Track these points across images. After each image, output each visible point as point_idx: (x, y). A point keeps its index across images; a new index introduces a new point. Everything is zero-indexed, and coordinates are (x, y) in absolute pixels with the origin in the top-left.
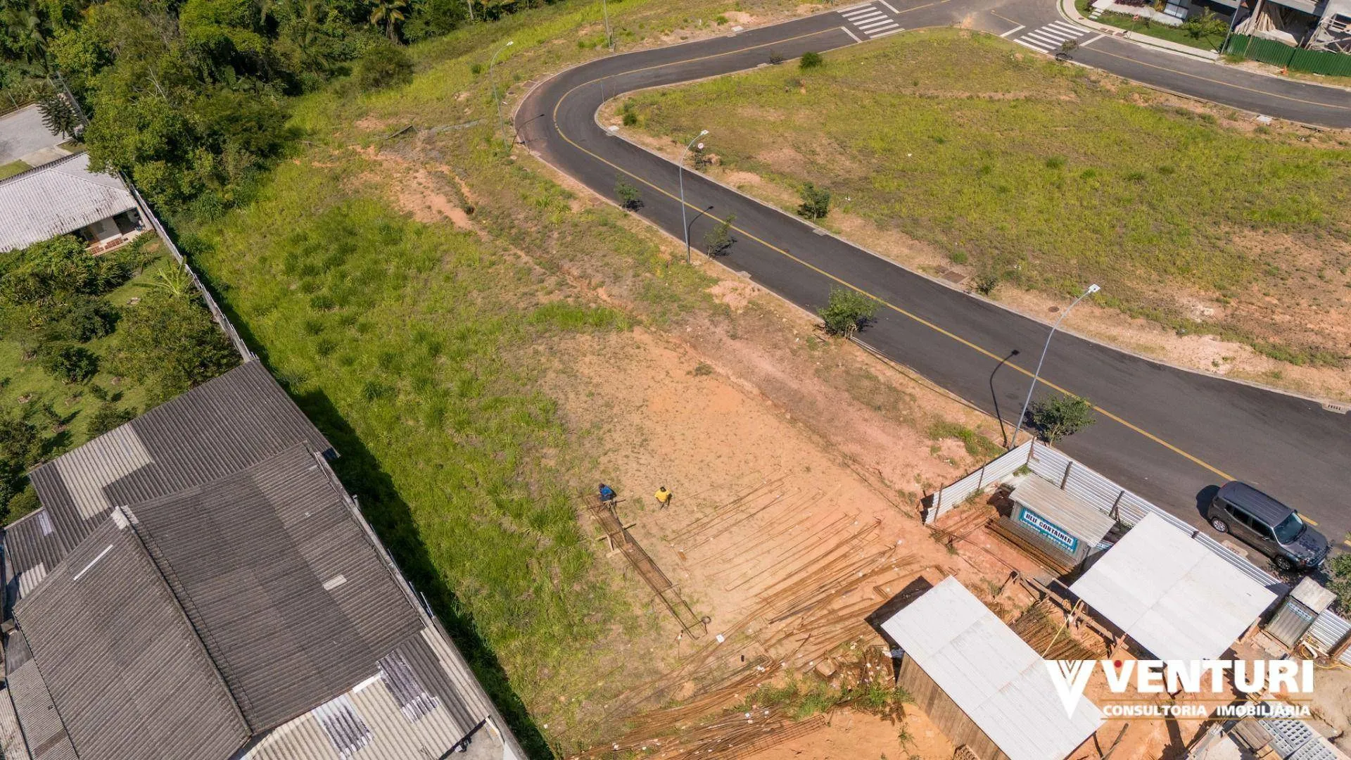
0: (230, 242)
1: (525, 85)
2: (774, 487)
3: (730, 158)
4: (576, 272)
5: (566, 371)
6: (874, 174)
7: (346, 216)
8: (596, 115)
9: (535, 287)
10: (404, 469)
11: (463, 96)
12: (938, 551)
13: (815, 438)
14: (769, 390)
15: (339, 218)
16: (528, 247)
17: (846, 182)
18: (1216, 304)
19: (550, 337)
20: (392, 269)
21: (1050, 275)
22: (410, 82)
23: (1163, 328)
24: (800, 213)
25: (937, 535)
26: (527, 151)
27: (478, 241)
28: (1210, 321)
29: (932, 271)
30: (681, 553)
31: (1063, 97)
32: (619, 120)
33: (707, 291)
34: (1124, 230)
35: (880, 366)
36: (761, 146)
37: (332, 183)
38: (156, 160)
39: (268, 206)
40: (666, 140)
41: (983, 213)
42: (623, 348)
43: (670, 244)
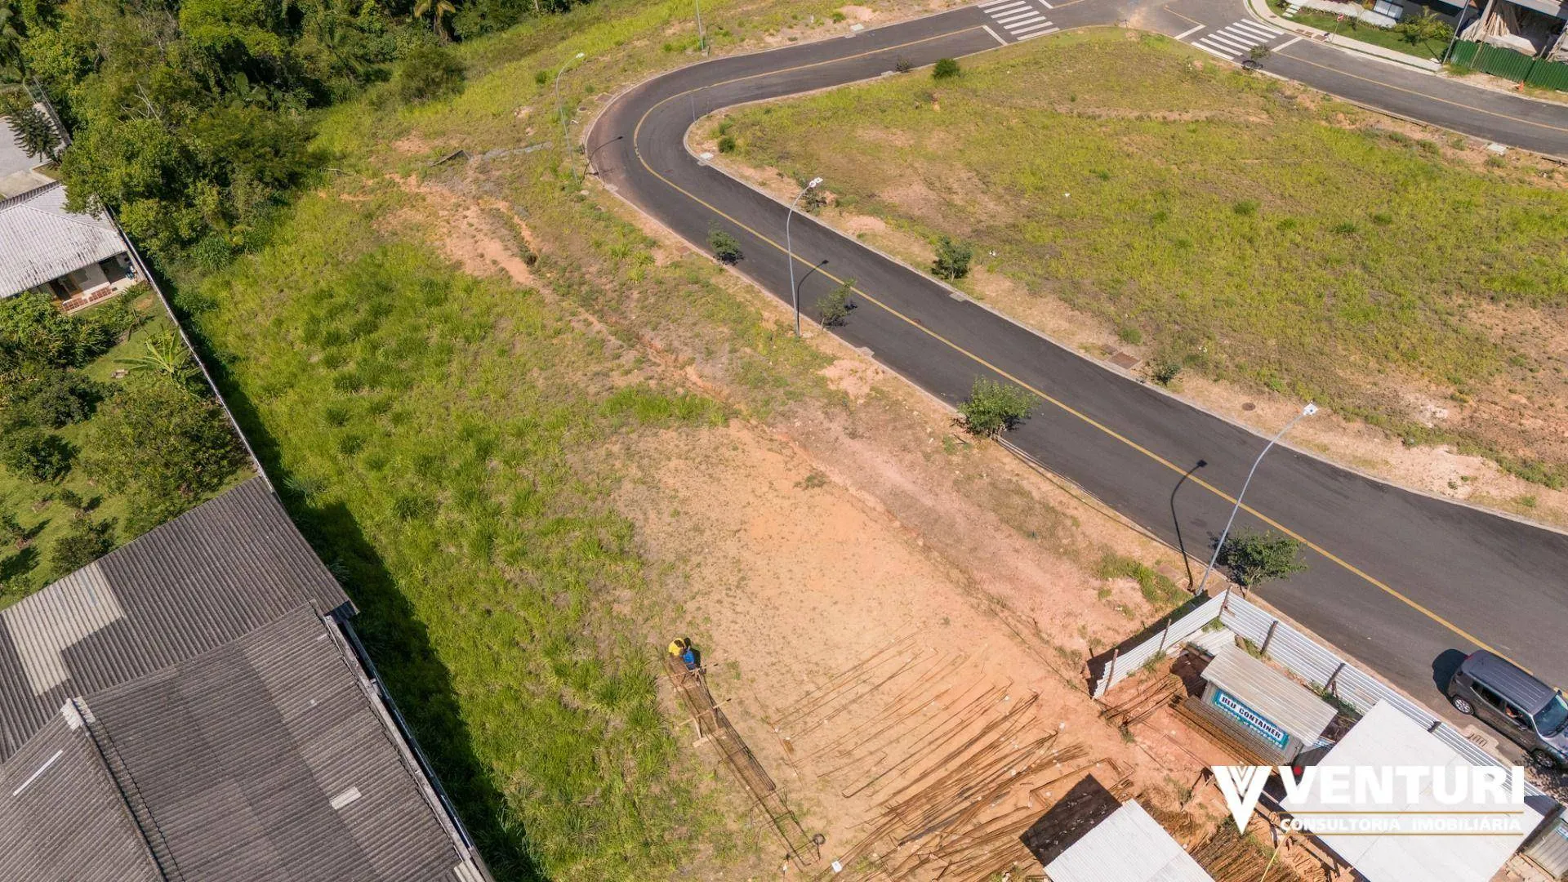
0: (239, 297)
1: (600, 99)
2: (904, 646)
3: (849, 197)
4: (659, 344)
5: (647, 482)
6: (1024, 220)
7: (380, 266)
8: (686, 138)
9: (609, 365)
10: (443, 617)
11: (525, 112)
12: (1109, 737)
13: (955, 574)
14: (897, 505)
15: (372, 269)
16: (601, 310)
17: (990, 231)
18: (1451, 403)
19: (628, 433)
20: (435, 336)
21: (1242, 360)
22: (459, 91)
23: (1386, 435)
24: (934, 272)
25: (1108, 713)
26: (602, 184)
27: (541, 302)
28: (1444, 426)
29: (1097, 352)
30: (787, 743)
31: (1252, 119)
32: (713, 145)
33: (821, 373)
34: (1334, 301)
35: (1035, 478)
36: (885, 181)
37: (364, 223)
38: (148, 198)
39: (286, 251)
40: (771, 172)
41: (1159, 275)
42: (716, 449)
43: (776, 310)
